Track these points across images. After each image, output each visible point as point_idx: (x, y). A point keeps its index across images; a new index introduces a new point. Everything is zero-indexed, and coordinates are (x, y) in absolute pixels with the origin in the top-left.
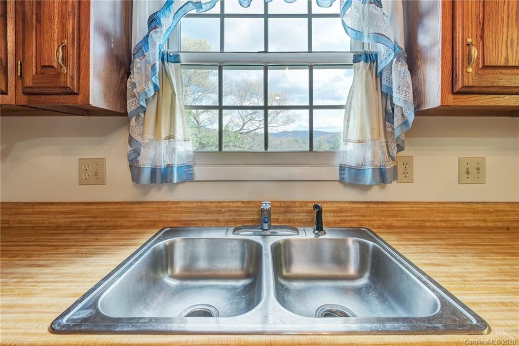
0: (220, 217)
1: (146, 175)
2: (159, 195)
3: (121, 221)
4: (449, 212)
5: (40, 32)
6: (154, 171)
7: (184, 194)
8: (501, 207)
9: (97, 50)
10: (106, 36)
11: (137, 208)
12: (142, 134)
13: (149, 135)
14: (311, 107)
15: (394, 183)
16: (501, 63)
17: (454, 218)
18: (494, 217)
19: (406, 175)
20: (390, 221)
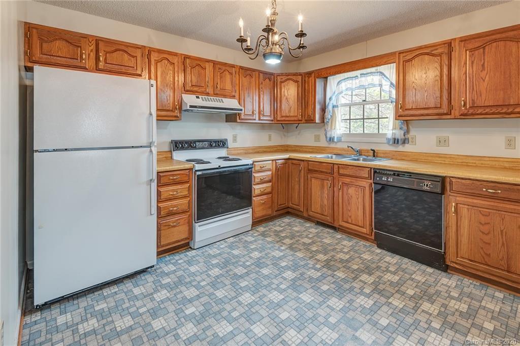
0: (348, 153)
1: (328, 139)
2: (332, 145)
3: (324, 152)
4: (428, 156)
5: (308, 109)
6: (330, 138)
7: (339, 146)
8: (452, 156)
9: (318, 107)
10: (320, 103)
11: (327, 149)
12: (327, 128)
13: (329, 129)
14: (379, 118)
15: (408, 145)
16: (411, 108)
17: (430, 158)
18: (449, 160)
19: (412, 142)
20: (403, 158)
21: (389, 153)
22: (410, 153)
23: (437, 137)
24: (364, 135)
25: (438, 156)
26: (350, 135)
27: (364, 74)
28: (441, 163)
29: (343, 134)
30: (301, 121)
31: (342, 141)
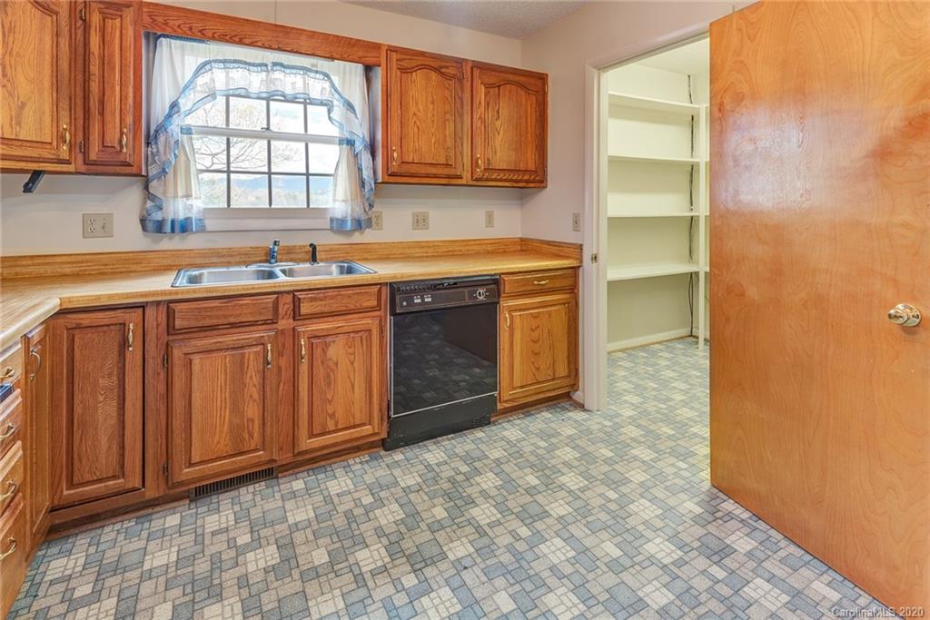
3: (134, 267)
4: (405, 248)
11: (150, 255)
14: (308, 175)
15: (369, 230)
16: (411, 161)
17: (408, 251)
18: (432, 250)
19: (377, 224)
20: (366, 256)
21: (338, 250)
22: (377, 246)
23: (413, 214)
24: (271, 213)
25: (419, 244)
26: (229, 212)
27: (282, 65)
28: (423, 257)
29: (205, 209)
30: (68, 162)
31: (209, 228)
